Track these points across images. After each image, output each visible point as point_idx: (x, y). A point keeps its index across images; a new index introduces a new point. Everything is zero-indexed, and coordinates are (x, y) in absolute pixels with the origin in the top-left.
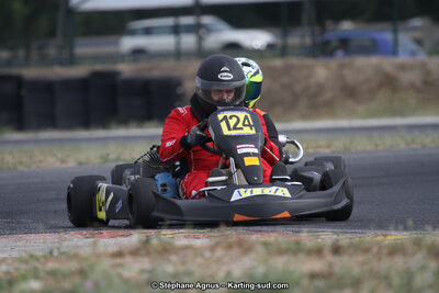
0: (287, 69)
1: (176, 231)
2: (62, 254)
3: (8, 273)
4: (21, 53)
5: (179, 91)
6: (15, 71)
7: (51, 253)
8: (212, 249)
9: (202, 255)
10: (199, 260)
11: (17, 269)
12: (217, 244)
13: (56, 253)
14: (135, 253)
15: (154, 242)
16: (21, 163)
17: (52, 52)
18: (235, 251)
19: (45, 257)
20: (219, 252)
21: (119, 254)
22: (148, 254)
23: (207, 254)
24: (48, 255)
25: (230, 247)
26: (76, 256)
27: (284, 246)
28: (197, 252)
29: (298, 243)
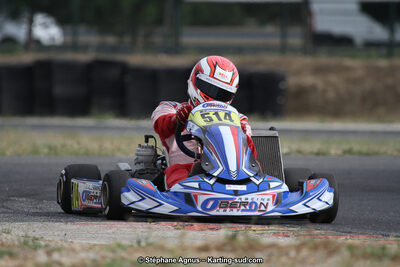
0: (392, 71)
1: (266, 227)
2: (149, 245)
3: (94, 261)
4: (127, 39)
5: (282, 86)
6: (120, 57)
7: (139, 242)
8: (298, 248)
9: (287, 254)
10: (284, 259)
11: (104, 258)
12: (303, 244)
13: (143, 244)
14: (220, 248)
15: (241, 238)
16: (119, 150)
17: (158, 40)
18: (321, 253)
19: (132, 246)
20: (305, 252)
21: (205, 248)
22: (234, 250)
23: (293, 253)
24: (135, 245)
25: (315, 248)
26: (162, 248)
27: (369, 250)
28: (282, 251)
29: (384, 248)
